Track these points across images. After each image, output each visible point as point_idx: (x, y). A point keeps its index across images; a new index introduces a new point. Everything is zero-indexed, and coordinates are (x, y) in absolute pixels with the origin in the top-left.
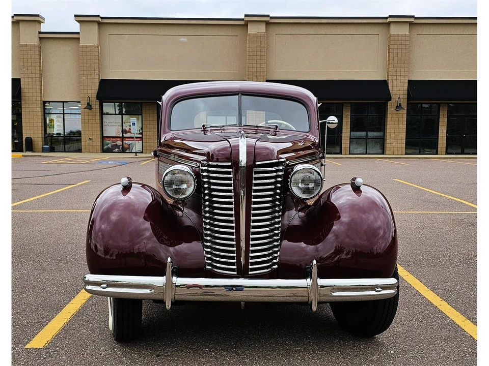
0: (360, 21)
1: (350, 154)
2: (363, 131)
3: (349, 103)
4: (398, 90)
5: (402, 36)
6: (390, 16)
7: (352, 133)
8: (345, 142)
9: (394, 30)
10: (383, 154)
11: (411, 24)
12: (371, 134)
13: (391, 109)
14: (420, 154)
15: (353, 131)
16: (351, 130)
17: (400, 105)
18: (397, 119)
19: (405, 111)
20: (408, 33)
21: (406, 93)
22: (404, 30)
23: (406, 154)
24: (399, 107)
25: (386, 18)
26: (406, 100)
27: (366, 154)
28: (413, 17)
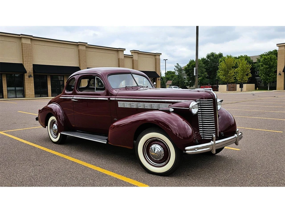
0: (6, 35)
1: (8, 98)
2: (13, 87)
3: (5, 73)
4: (29, 68)
5: (28, 44)
6: (22, 35)
7: (8, 88)
8: (5, 92)
9: (24, 41)
10: (24, 97)
11: (31, 39)
12: (17, 88)
13: (26, 76)
14: (41, 97)
15: (9, 87)
16: (8, 86)
17: (31, 75)
18: (29, 81)
19: (33, 78)
20: (30, 43)
21: (32, 70)
22: (29, 42)
23: (35, 97)
24: (30, 76)
25: (20, 35)
26: (33, 73)
27: (16, 98)
28: (32, 36)
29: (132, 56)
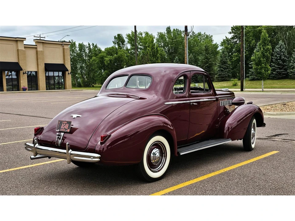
29: (36, 47)
